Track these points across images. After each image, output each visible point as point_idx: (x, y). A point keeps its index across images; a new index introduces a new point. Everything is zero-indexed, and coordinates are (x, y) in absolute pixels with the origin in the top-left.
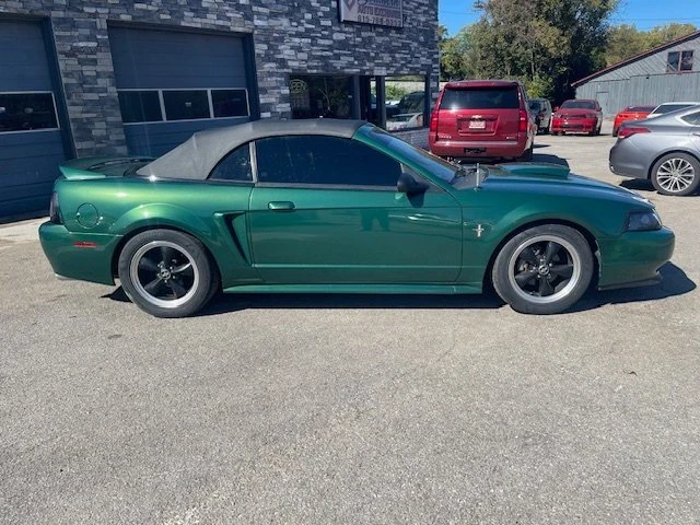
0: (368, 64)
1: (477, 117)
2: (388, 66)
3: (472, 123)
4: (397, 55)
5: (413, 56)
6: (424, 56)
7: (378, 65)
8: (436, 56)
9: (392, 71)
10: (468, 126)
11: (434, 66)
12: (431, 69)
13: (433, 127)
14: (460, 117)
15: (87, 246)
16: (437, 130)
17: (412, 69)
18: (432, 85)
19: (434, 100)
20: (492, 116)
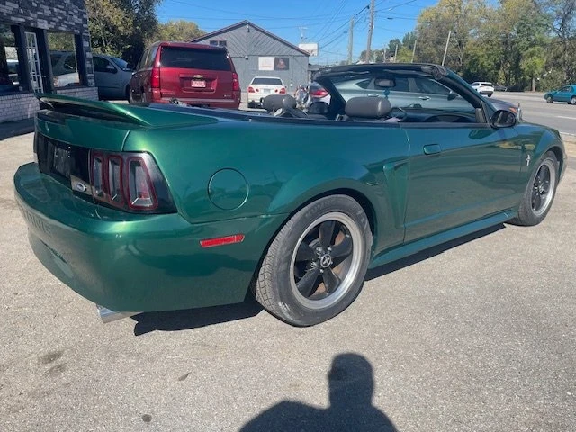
0: (31, 14)
1: (198, 76)
2: (49, 20)
3: (194, 82)
4: (55, 10)
5: (67, 13)
6: (75, 14)
7: (40, 17)
8: (85, 16)
9: (53, 25)
10: (190, 84)
11: (85, 26)
12: (82, 29)
13: (155, 84)
14: (181, 76)
15: (226, 243)
16: (160, 88)
17: (68, 26)
18: (86, 44)
19: (89, 59)
20: (211, 77)
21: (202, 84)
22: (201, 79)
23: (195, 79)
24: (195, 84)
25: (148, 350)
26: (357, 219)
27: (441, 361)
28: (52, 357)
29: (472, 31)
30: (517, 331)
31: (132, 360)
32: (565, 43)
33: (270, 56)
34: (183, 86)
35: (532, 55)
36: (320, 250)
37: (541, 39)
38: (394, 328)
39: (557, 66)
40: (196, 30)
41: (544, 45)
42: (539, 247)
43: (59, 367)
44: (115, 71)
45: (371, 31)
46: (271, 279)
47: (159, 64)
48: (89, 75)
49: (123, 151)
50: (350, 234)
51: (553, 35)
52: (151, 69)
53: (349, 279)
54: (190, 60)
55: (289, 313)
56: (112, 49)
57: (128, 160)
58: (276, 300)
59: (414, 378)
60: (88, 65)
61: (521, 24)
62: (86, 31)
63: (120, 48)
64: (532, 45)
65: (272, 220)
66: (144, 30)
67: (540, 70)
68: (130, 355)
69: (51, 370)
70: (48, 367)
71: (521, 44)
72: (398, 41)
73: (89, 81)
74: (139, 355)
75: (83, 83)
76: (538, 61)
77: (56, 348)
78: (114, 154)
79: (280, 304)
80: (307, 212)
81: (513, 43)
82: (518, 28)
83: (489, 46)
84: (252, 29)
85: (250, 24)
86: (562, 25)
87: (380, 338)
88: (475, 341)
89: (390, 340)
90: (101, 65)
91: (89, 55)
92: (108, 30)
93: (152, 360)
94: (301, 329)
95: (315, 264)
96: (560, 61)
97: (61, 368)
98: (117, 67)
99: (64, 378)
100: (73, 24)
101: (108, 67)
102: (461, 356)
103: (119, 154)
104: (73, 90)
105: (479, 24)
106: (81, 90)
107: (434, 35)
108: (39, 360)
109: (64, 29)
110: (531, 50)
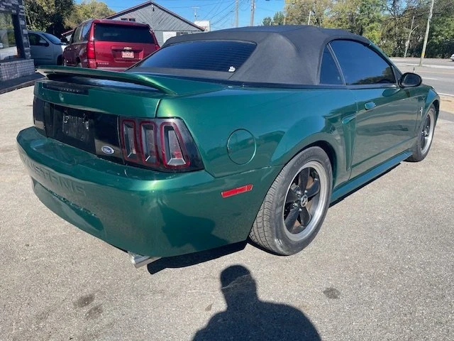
1: (128, 48)
10: (121, 55)
11: (20, 6)
12: (18, 10)
13: (91, 55)
14: (113, 48)
15: (240, 192)
16: (95, 58)
17: (7, 7)
18: (22, 23)
19: (26, 35)
20: (138, 49)
21: (131, 55)
22: (130, 51)
23: (125, 51)
24: (125, 55)
25: (168, 287)
26: (325, 166)
27: (406, 276)
28: (86, 301)
29: (326, 12)
30: (448, 245)
31: (159, 297)
32: (395, 19)
33: (173, 31)
34: (114, 56)
35: (372, 29)
36: (300, 193)
37: (378, 16)
38: (357, 251)
39: (390, 37)
40: (106, 9)
41: (380, 21)
42: (432, 178)
43: (96, 309)
44: (47, 45)
45: (253, 10)
46: (269, 221)
47: (92, 38)
48: (26, 49)
49: (156, 117)
50: (319, 177)
51: (387, 12)
52: (87, 42)
53: (318, 213)
54: (116, 35)
55: (282, 247)
56: (37, 27)
57: (162, 125)
58: (272, 237)
59: (393, 291)
60: (25, 40)
61: (363, 5)
62: (22, 11)
63: (43, 25)
64: (372, 22)
65: (271, 171)
66: (63, 9)
67: (378, 40)
68: (154, 293)
69: (90, 312)
70: (86, 310)
71: (364, 21)
72: (270, 19)
73: (26, 54)
74: (162, 292)
75: (21, 55)
76: (376, 34)
77: (86, 292)
78: (147, 120)
79: (276, 240)
80: (295, 164)
81: (357, 20)
82: (361, 8)
83: (340, 23)
84: (156, 8)
85: (154, 5)
86: (393, 5)
87: (351, 259)
88: (423, 257)
89: (359, 261)
90: (35, 39)
91: (25, 32)
92: (32, 9)
93: (175, 295)
94: (286, 258)
95: (296, 204)
96: (392, 33)
97: (98, 310)
98: (48, 41)
99: (105, 319)
100: (11, 5)
101: (41, 42)
102: (418, 270)
103: (153, 120)
104: (14, 62)
105: (331, 6)
106: (20, 61)
107: (299, 14)
108: (74, 304)
109: (3, 9)
110: (371, 25)
